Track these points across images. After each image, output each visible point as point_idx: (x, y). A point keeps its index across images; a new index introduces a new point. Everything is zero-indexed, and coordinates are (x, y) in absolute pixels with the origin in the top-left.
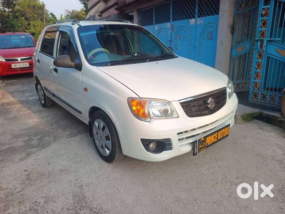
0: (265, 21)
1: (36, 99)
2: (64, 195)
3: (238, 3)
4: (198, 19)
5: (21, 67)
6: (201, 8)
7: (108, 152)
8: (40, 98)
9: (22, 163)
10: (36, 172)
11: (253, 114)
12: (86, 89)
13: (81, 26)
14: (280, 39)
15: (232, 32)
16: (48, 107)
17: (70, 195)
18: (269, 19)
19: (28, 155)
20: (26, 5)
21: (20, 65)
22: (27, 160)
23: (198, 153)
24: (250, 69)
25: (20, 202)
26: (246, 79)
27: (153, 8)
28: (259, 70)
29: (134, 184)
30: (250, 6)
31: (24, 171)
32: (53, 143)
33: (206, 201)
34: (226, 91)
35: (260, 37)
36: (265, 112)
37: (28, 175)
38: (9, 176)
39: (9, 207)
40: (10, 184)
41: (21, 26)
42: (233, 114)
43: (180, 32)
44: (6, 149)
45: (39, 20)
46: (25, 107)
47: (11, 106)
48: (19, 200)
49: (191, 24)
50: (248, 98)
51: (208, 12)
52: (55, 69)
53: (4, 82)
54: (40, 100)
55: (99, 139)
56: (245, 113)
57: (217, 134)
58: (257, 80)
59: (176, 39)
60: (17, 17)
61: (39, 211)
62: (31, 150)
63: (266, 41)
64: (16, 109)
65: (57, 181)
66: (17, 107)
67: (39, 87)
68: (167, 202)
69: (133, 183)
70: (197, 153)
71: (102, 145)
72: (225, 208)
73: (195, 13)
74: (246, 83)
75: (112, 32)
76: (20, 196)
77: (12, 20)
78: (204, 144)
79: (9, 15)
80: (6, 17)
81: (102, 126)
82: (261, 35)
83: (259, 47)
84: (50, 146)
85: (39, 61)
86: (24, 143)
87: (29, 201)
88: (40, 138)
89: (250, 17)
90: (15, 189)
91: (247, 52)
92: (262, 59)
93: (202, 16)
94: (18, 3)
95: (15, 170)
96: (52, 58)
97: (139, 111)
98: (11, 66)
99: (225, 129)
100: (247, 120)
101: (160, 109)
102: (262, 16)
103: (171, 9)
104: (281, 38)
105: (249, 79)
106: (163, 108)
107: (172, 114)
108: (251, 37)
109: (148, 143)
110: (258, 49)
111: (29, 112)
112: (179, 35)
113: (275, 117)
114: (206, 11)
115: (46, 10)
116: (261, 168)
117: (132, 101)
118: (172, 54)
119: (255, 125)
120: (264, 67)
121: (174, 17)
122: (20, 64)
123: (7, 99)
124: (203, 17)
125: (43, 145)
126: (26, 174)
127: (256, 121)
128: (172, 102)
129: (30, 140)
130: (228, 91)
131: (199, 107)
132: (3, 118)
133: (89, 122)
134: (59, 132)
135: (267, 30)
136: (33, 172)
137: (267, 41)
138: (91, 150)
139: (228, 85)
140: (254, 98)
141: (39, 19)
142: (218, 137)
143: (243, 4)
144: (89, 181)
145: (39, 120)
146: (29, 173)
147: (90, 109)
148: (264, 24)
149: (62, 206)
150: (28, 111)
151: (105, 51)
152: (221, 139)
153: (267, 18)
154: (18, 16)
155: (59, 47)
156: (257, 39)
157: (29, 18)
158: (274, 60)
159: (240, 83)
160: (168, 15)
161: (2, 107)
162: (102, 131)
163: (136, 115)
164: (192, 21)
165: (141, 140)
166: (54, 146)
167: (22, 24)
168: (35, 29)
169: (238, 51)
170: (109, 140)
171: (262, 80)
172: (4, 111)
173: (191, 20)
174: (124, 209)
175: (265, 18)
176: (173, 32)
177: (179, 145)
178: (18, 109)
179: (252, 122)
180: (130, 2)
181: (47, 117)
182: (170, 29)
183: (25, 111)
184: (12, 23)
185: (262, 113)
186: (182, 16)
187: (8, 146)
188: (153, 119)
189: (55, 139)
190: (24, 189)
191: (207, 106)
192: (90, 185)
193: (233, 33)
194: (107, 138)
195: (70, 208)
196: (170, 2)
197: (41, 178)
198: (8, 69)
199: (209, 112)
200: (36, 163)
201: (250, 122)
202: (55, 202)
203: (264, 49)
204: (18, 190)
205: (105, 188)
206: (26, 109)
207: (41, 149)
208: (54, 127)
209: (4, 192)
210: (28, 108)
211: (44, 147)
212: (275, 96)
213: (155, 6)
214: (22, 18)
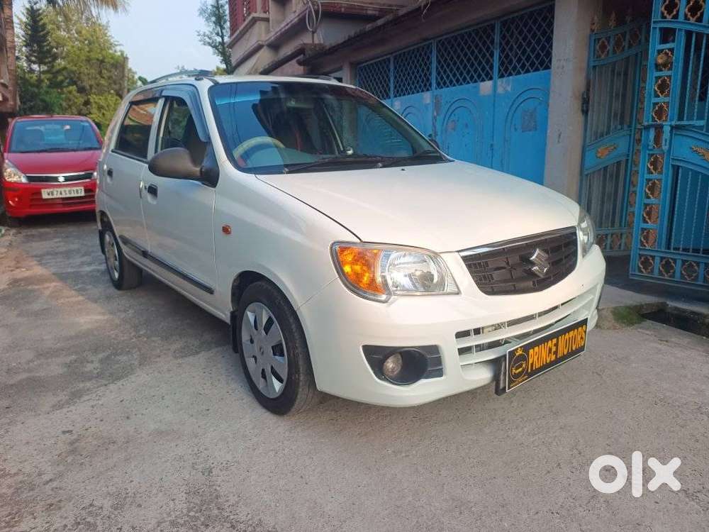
0: (664, 81)
1: (98, 271)
2: (163, 489)
3: (597, 42)
4: (499, 82)
5: (64, 196)
6: (507, 56)
7: (278, 386)
8: (110, 268)
9: (58, 414)
10: (93, 436)
11: (641, 307)
12: (226, 230)
13: (218, 83)
14: (702, 123)
15: (585, 108)
16: (130, 288)
17: (179, 489)
18: (675, 75)
19: (76, 396)
20: (84, 58)
21: (63, 193)
22: (72, 408)
23: (509, 388)
24: (630, 199)
25: (51, 505)
26: (620, 225)
27: (389, 60)
28: (653, 200)
29: (344, 465)
30: (626, 48)
31: (64, 432)
32: (138, 369)
33: (531, 509)
34: (576, 236)
35: (653, 118)
36: (672, 304)
37: (72, 443)
38: (24, 445)
39: (21, 517)
40: (26, 463)
41: (67, 106)
42: (595, 295)
43: (455, 115)
44: (20, 382)
45: (111, 94)
46: (71, 288)
47: (36, 285)
48: (49, 502)
49: (482, 93)
50: (628, 270)
51: (523, 63)
52: (150, 187)
53: (20, 233)
54: (109, 271)
55: (256, 355)
56: (622, 305)
57: (555, 341)
58: (650, 225)
59: (446, 131)
60: (59, 85)
61: (100, 528)
62: (81, 385)
63: (669, 128)
64: (47, 292)
65: (146, 457)
66: (51, 289)
67: (107, 238)
68: (431, 511)
69: (342, 464)
70: (504, 388)
71: (263, 370)
72: (580, 525)
73: (491, 68)
74: (621, 234)
75: (293, 99)
76: (50, 492)
77: (47, 92)
78: (524, 366)
79: (40, 81)
80: (33, 85)
81: (265, 320)
82: (656, 113)
83: (651, 143)
84: (131, 376)
85: (110, 173)
86: (66, 369)
87: (73, 504)
88: (108, 358)
89: (626, 74)
90: (40, 475)
91: (620, 159)
92: (661, 173)
93: (510, 74)
94: (62, 53)
95: (40, 431)
96: (143, 162)
97: (359, 277)
98: (40, 193)
99: (576, 330)
100: (628, 321)
101: (413, 271)
102: (658, 67)
103: (434, 60)
104: (706, 121)
105: (630, 225)
106: (419, 270)
107: (442, 283)
108: (631, 122)
109: (381, 357)
110: (650, 148)
111: (81, 298)
112: (454, 121)
113: (696, 317)
114: (519, 60)
115: (130, 70)
116: (670, 432)
117: (343, 250)
118: (438, 155)
119: (648, 332)
120: (666, 192)
121: (442, 78)
122: (62, 190)
123: (27, 270)
124: (511, 77)
125: (112, 373)
126: (69, 441)
127: (648, 323)
128: (441, 255)
129: (82, 363)
130: (582, 239)
131: (511, 271)
132: (16, 312)
133: (232, 313)
134: (153, 344)
135: (670, 100)
136: (86, 435)
137: (672, 128)
138: (234, 385)
139: (579, 224)
140: (643, 270)
141: (112, 91)
142: (557, 349)
143: (608, 42)
144: (229, 457)
145: (106, 317)
146: (75, 437)
147: (235, 281)
148: (663, 87)
149: (158, 516)
150: (78, 296)
151: (274, 144)
152: (564, 357)
153: (669, 73)
154: (62, 82)
155: (161, 135)
156: (646, 124)
157: (88, 87)
158: (690, 173)
159: (607, 235)
160: (425, 75)
161: (14, 287)
162: (263, 332)
163: (351, 284)
164: (486, 86)
165: (363, 349)
166: (141, 377)
167: (70, 103)
168: (101, 115)
169: (599, 155)
170: (282, 354)
171: (662, 225)
172: (17, 297)
173: (482, 83)
174: (320, 524)
175: (665, 73)
176: (438, 114)
177: (461, 364)
178: (53, 292)
179: (641, 325)
180: (333, 45)
181: (125, 311)
182: (431, 108)
183: (71, 296)
184: (47, 99)
185: (664, 305)
186: (461, 74)
187: (24, 376)
188: (395, 294)
189: (144, 360)
190: (61, 475)
191: (530, 269)
192: (232, 468)
193: (585, 112)
194: (277, 350)
195: (179, 520)
196: (431, 43)
197: (107, 449)
198: (32, 200)
199: (534, 284)
200: (95, 416)
201: (636, 325)
202: (140, 506)
203: (665, 148)
204: (46, 478)
205: (271, 475)
206: (73, 292)
207: (109, 383)
208: (141, 333)
209: (9, 481)
210: (79, 290)
211: (115, 377)
212: (695, 262)
213: (394, 54)
214: (71, 88)
